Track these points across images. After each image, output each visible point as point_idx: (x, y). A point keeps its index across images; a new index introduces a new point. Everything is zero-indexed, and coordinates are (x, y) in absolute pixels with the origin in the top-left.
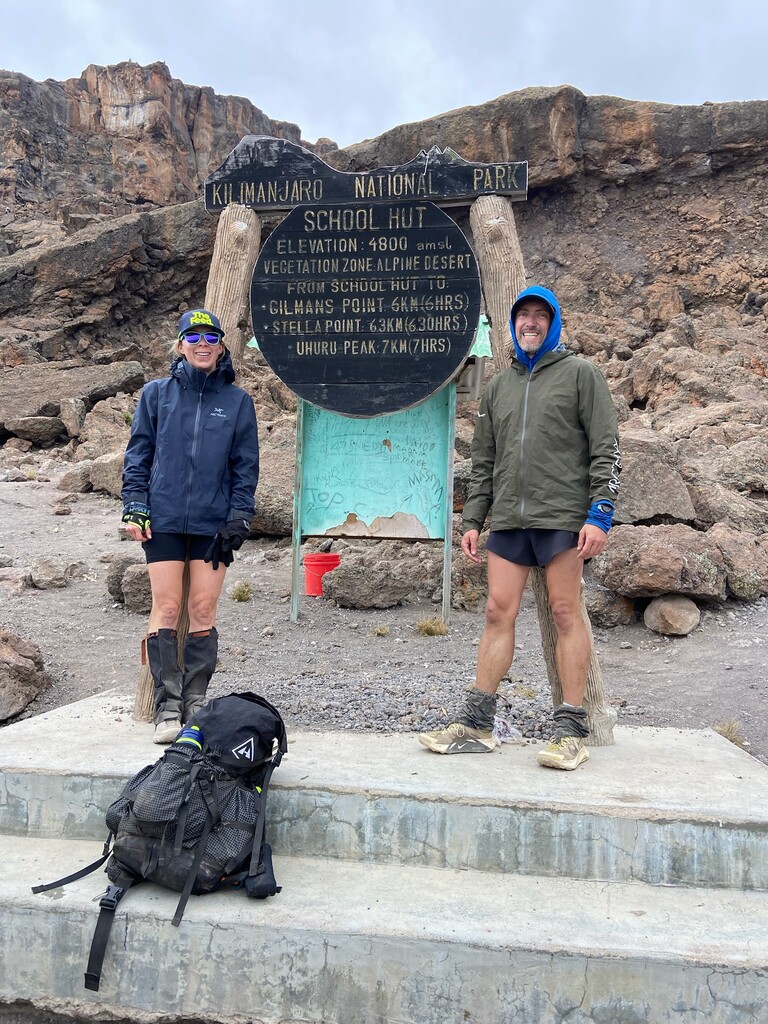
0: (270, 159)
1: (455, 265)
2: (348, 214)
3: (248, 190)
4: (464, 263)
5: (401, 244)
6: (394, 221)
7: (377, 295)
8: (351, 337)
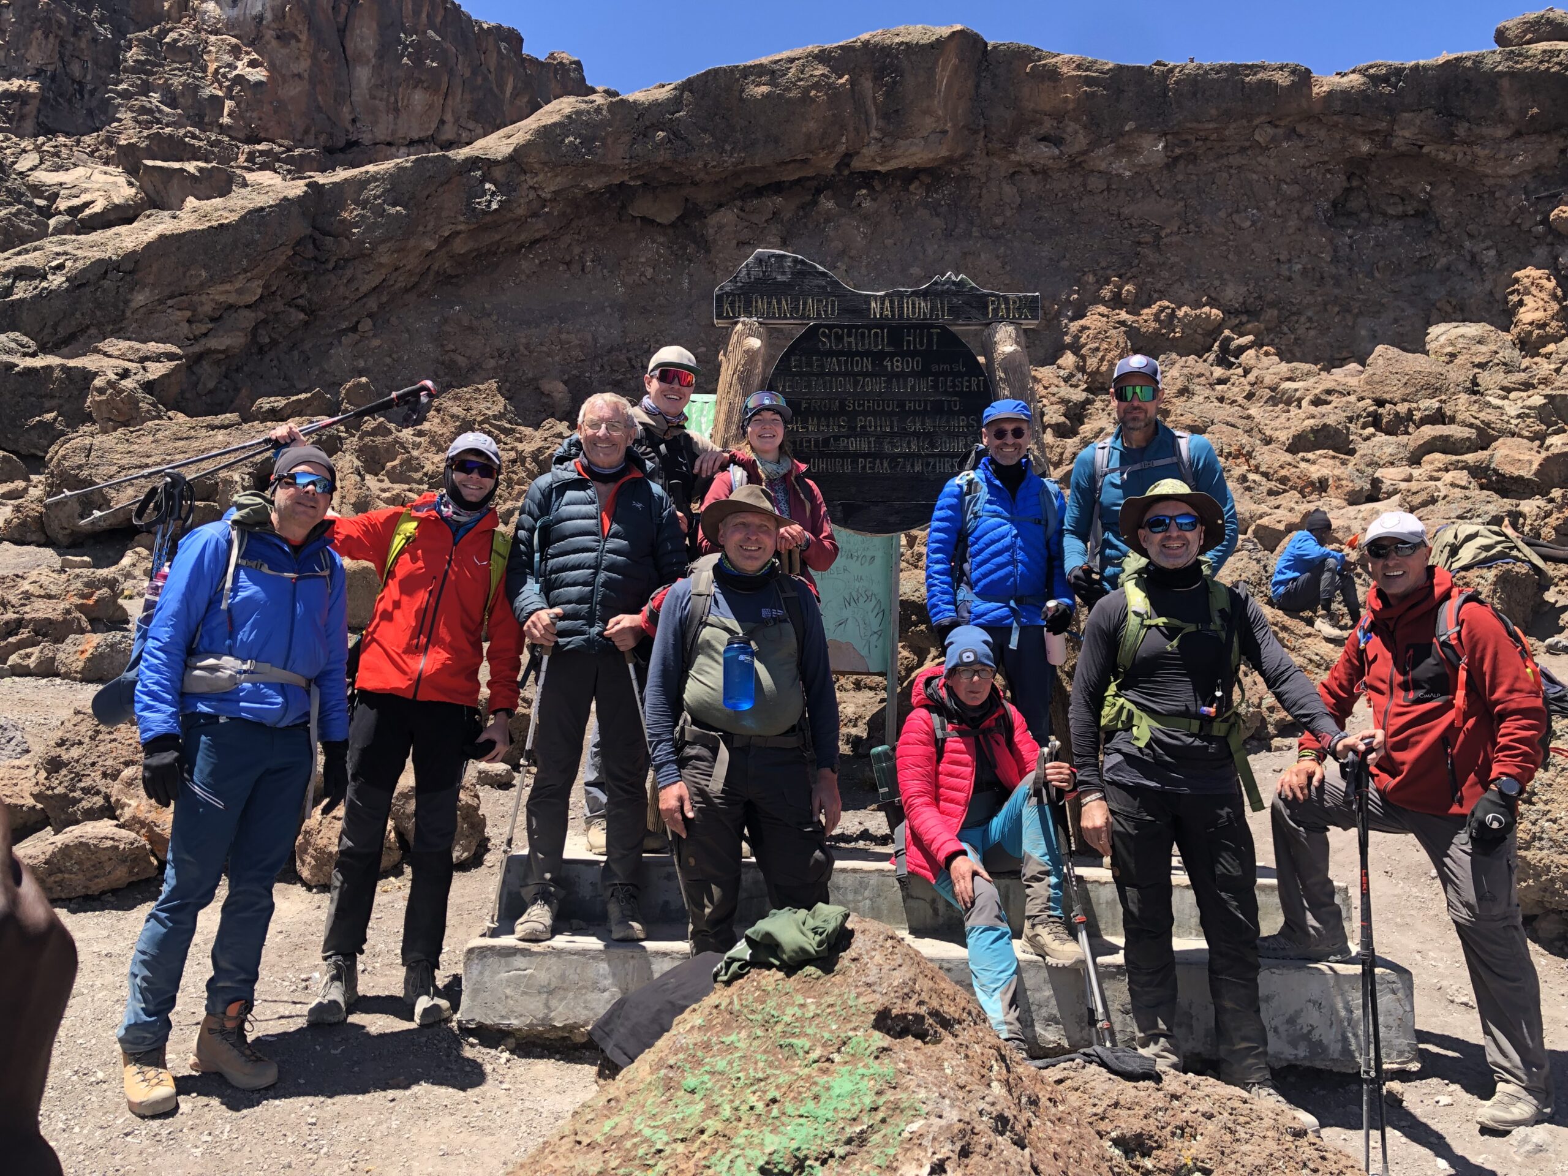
0: (784, 273)
1: (969, 387)
2: (863, 334)
3: (761, 305)
4: (978, 385)
5: (915, 364)
6: (909, 342)
7: (891, 414)
8: (865, 456)
